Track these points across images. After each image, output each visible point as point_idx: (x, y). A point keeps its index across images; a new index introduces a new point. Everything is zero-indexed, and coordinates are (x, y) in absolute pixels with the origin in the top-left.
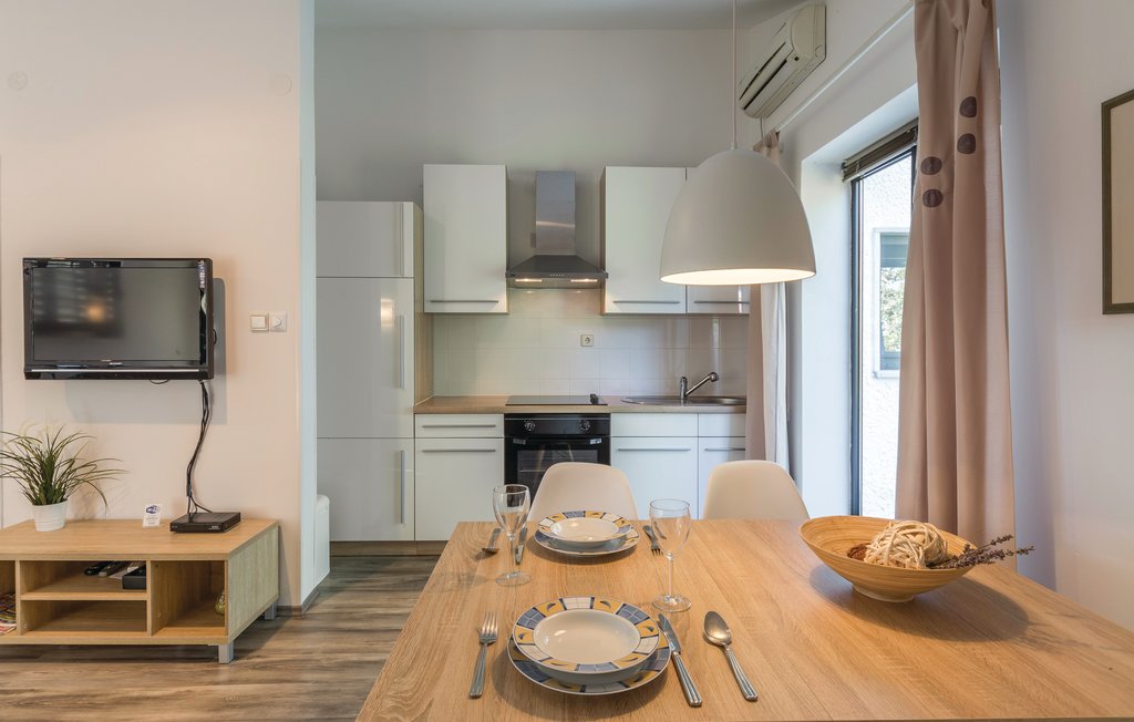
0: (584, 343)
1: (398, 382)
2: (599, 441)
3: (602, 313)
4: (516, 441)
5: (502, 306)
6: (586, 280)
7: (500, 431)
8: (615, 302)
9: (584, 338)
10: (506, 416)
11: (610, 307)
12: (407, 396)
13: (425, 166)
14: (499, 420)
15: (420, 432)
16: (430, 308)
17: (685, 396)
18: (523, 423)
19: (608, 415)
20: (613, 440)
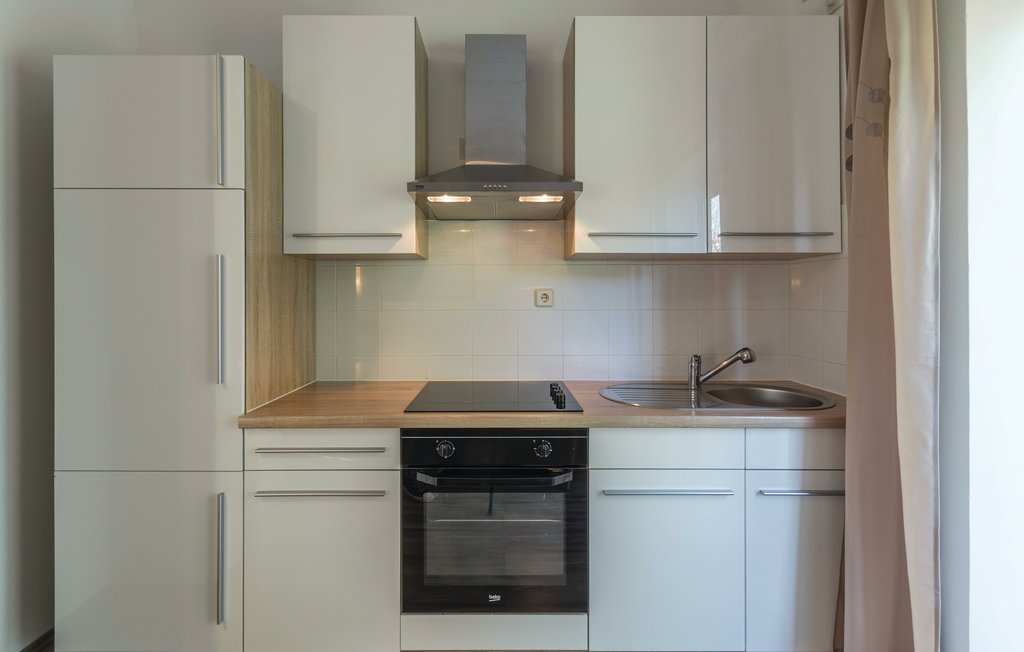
0: (540, 302)
1: (215, 372)
2: (569, 477)
3: (569, 256)
4: (421, 477)
5: (409, 243)
6: (544, 198)
7: (393, 459)
8: (590, 235)
9: (540, 295)
10: (404, 432)
11: (582, 243)
12: (233, 396)
13: (285, 17)
14: (390, 440)
15: (254, 462)
16: (292, 247)
17: (698, 383)
18: (434, 444)
19: (584, 432)
20: (593, 476)
